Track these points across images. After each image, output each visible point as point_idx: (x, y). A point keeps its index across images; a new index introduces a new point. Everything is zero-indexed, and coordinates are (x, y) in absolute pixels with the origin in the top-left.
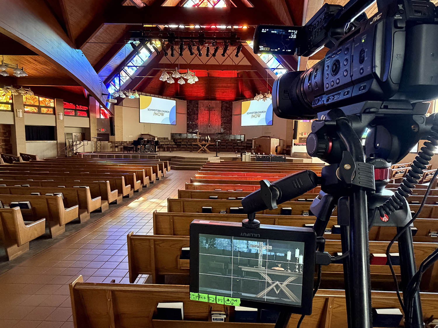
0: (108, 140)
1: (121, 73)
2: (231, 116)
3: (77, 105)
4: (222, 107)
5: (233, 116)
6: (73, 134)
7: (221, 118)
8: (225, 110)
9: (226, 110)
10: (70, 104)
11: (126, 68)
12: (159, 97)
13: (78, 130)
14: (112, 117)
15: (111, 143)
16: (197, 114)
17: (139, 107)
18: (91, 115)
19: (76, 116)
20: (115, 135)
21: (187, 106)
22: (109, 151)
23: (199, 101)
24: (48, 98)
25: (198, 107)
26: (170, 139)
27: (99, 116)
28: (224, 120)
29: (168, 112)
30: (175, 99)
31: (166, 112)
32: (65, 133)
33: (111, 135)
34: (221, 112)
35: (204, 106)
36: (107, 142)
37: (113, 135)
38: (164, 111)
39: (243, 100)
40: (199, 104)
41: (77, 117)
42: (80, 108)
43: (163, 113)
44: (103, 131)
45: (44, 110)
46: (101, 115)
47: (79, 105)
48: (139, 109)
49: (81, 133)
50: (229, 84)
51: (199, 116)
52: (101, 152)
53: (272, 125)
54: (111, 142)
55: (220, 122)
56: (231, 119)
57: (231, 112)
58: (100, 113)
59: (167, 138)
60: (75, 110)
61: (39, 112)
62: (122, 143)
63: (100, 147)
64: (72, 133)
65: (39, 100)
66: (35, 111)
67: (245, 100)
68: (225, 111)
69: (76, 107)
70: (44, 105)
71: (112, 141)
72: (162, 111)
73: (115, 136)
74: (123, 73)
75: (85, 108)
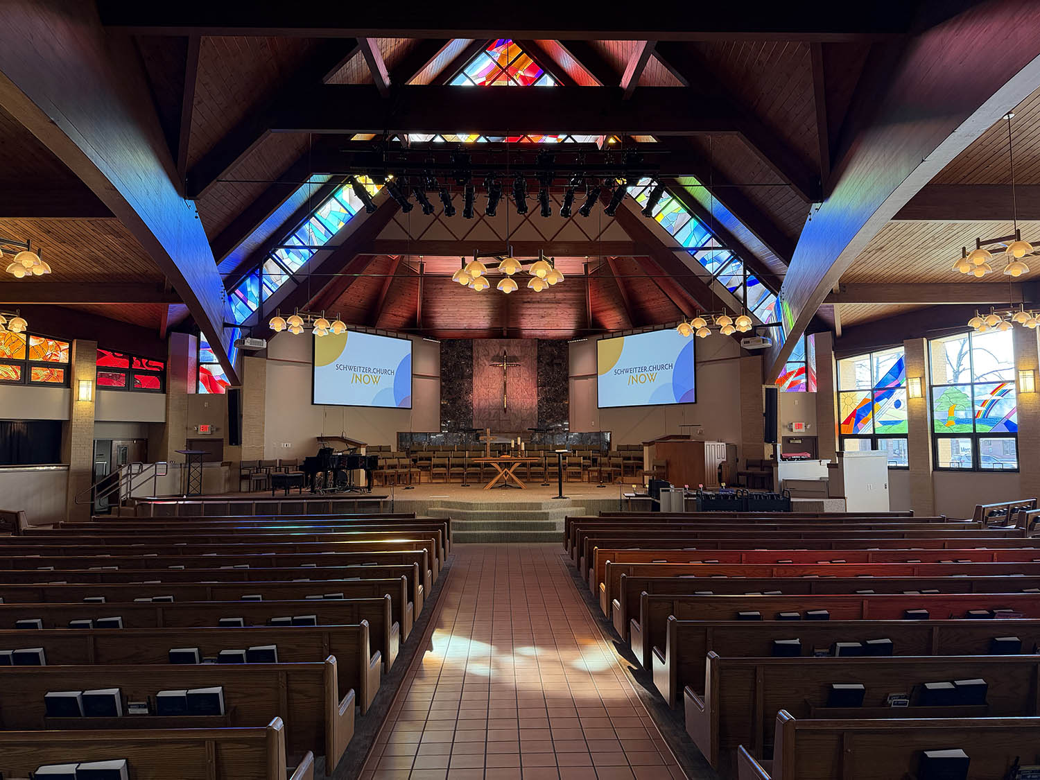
0: (219, 458)
1: (266, 266)
2: (566, 378)
3: (135, 358)
4: (539, 357)
5: (571, 381)
6: (115, 443)
7: (538, 387)
8: (548, 364)
9: (551, 364)
10: (115, 356)
11: (281, 252)
12: (368, 331)
13: (130, 432)
14: (235, 391)
15: (227, 468)
16: (471, 376)
17: (311, 362)
18: (173, 384)
19: (129, 390)
20: (241, 443)
21: (441, 353)
22: (222, 491)
23: (475, 343)
24: (54, 339)
25: (471, 358)
26: (394, 449)
27: (195, 390)
28: (546, 392)
29: (390, 372)
30: (409, 337)
31: (386, 372)
32: (94, 441)
33: (231, 444)
34: (538, 368)
35: (488, 355)
36: (218, 464)
37: (237, 444)
38: (379, 371)
39: (601, 337)
40: (475, 349)
41: (132, 391)
42: (142, 366)
43: (378, 374)
44: (204, 431)
45: (39, 374)
46: (200, 383)
47: (139, 358)
48: (311, 365)
49: (137, 440)
50: (561, 294)
51: (476, 381)
52: (200, 494)
53: (696, 402)
54: (229, 464)
55: (536, 397)
56: (567, 390)
57: (567, 369)
58: (198, 379)
59: (388, 449)
60: (130, 372)
61: (25, 380)
62: (260, 465)
63: (199, 479)
64: (112, 441)
65: (28, 346)
66: (14, 376)
67: (605, 336)
68: (547, 368)
69: (131, 362)
70: (41, 359)
71: (231, 463)
72: (375, 371)
73: (243, 445)
74: (270, 267)
75: (157, 365)
